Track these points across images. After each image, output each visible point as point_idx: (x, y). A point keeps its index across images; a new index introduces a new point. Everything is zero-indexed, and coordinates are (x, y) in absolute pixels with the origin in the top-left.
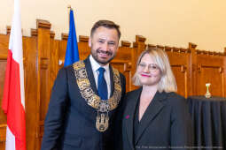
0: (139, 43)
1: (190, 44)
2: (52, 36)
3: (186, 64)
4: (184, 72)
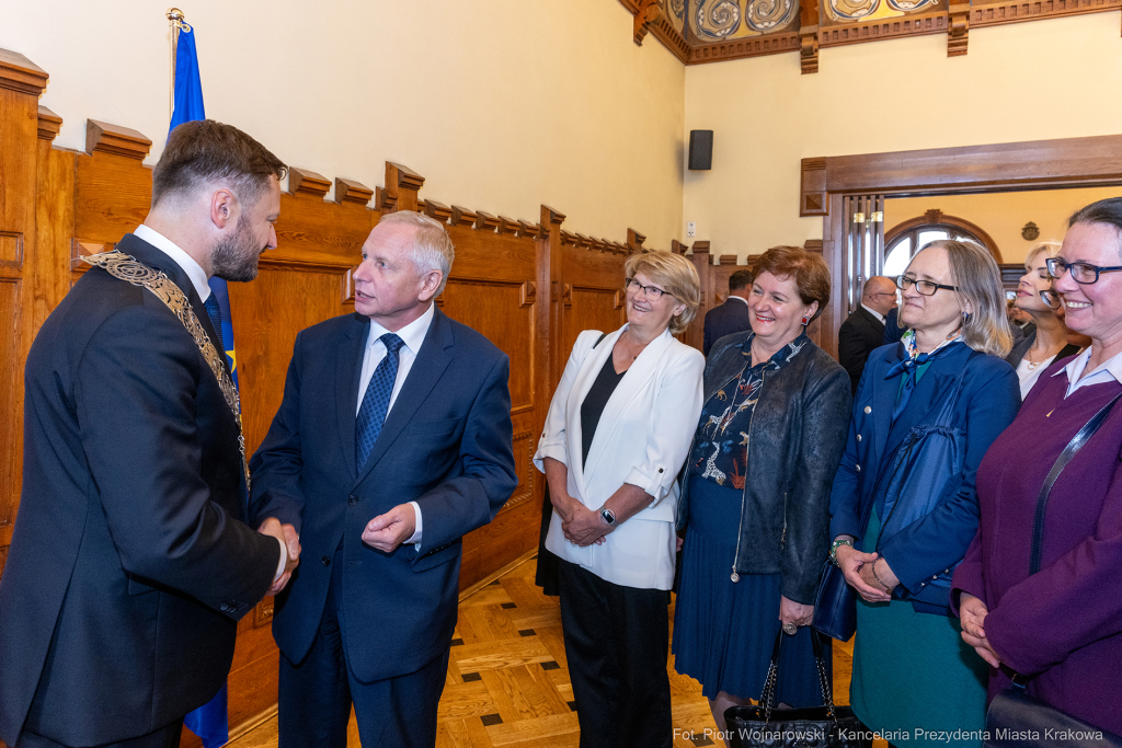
1: (544, 209)
3: (534, 279)
4: (527, 306)
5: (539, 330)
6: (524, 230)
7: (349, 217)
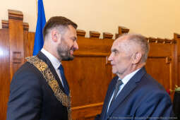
1: (175, 34)
2: (26, 27)
3: (171, 55)
4: (169, 63)
5: (173, 70)
6: (167, 41)
7: (107, 42)
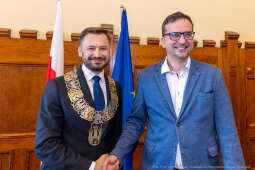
0: (229, 42)
